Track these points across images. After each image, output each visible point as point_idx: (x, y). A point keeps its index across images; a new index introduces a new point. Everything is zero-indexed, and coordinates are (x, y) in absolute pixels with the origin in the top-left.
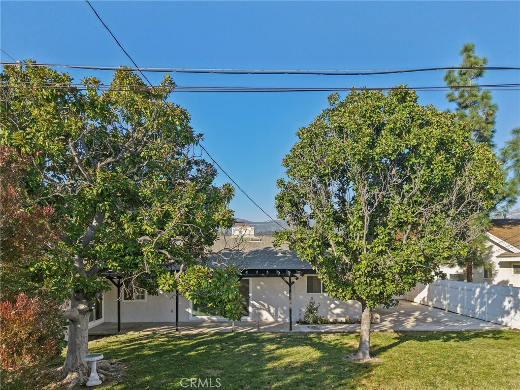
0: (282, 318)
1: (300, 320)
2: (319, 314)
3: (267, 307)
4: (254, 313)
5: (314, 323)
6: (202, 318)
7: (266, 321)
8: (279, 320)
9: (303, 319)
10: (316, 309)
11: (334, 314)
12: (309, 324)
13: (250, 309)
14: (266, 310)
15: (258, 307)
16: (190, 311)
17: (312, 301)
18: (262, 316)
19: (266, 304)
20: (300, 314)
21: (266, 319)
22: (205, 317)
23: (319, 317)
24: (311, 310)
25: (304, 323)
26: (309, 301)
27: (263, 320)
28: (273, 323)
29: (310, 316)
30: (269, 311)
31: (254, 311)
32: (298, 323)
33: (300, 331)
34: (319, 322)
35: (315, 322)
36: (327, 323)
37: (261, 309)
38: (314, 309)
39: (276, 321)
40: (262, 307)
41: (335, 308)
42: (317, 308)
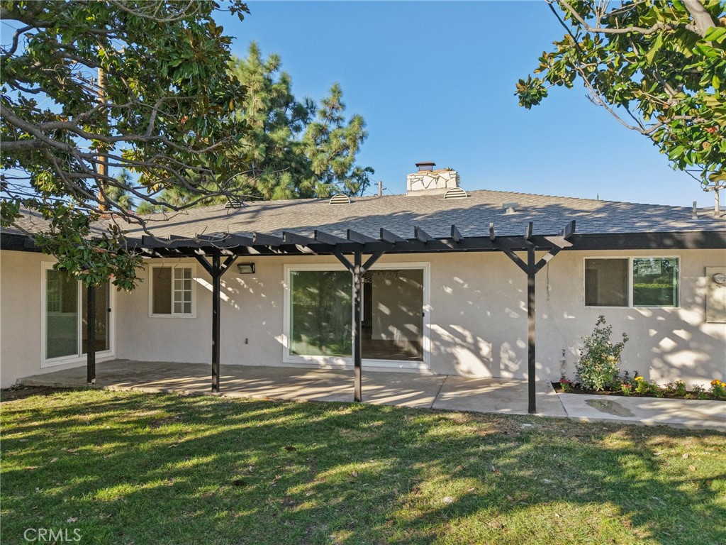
0: (512, 371)
1: (563, 379)
2: (624, 365)
3: (470, 339)
4: (435, 353)
5: (607, 389)
6: (311, 360)
7: (467, 375)
8: (505, 374)
9: (571, 377)
10: (616, 350)
11: (671, 366)
12: (592, 391)
13: (427, 344)
14: (469, 349)
15: (447, 338)
16: (284, 340)
17: (601, 326)
18: (458, 363)
19: (467, 333)
20: (564, 362)
21: (469, 372)
22: (320, 359)
23: (622, 374)
24: (597, 354)
25: (576, 388)
26: (591, 327)
27: (461, 373)
28: (485, 383)
29: (598, 368)
30: (476, 351)
31: (437, 348)
32: (557, 386)
33: (563, 415)
34: (624, 388)
35: (611, 388)
36: (651, 392)
37: (455, 344)
38: (608, 351)
39: (497, 379)
40: (457, 340)
41: (674, 351)
42: (619, 346)
